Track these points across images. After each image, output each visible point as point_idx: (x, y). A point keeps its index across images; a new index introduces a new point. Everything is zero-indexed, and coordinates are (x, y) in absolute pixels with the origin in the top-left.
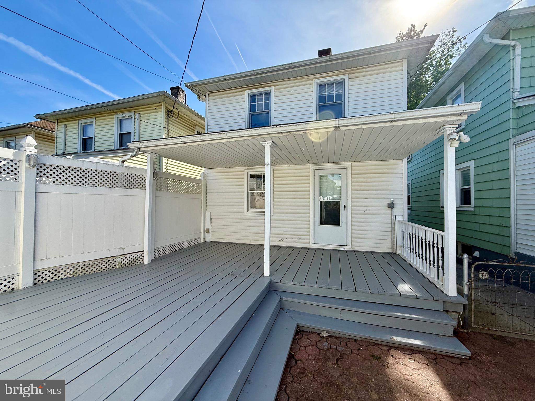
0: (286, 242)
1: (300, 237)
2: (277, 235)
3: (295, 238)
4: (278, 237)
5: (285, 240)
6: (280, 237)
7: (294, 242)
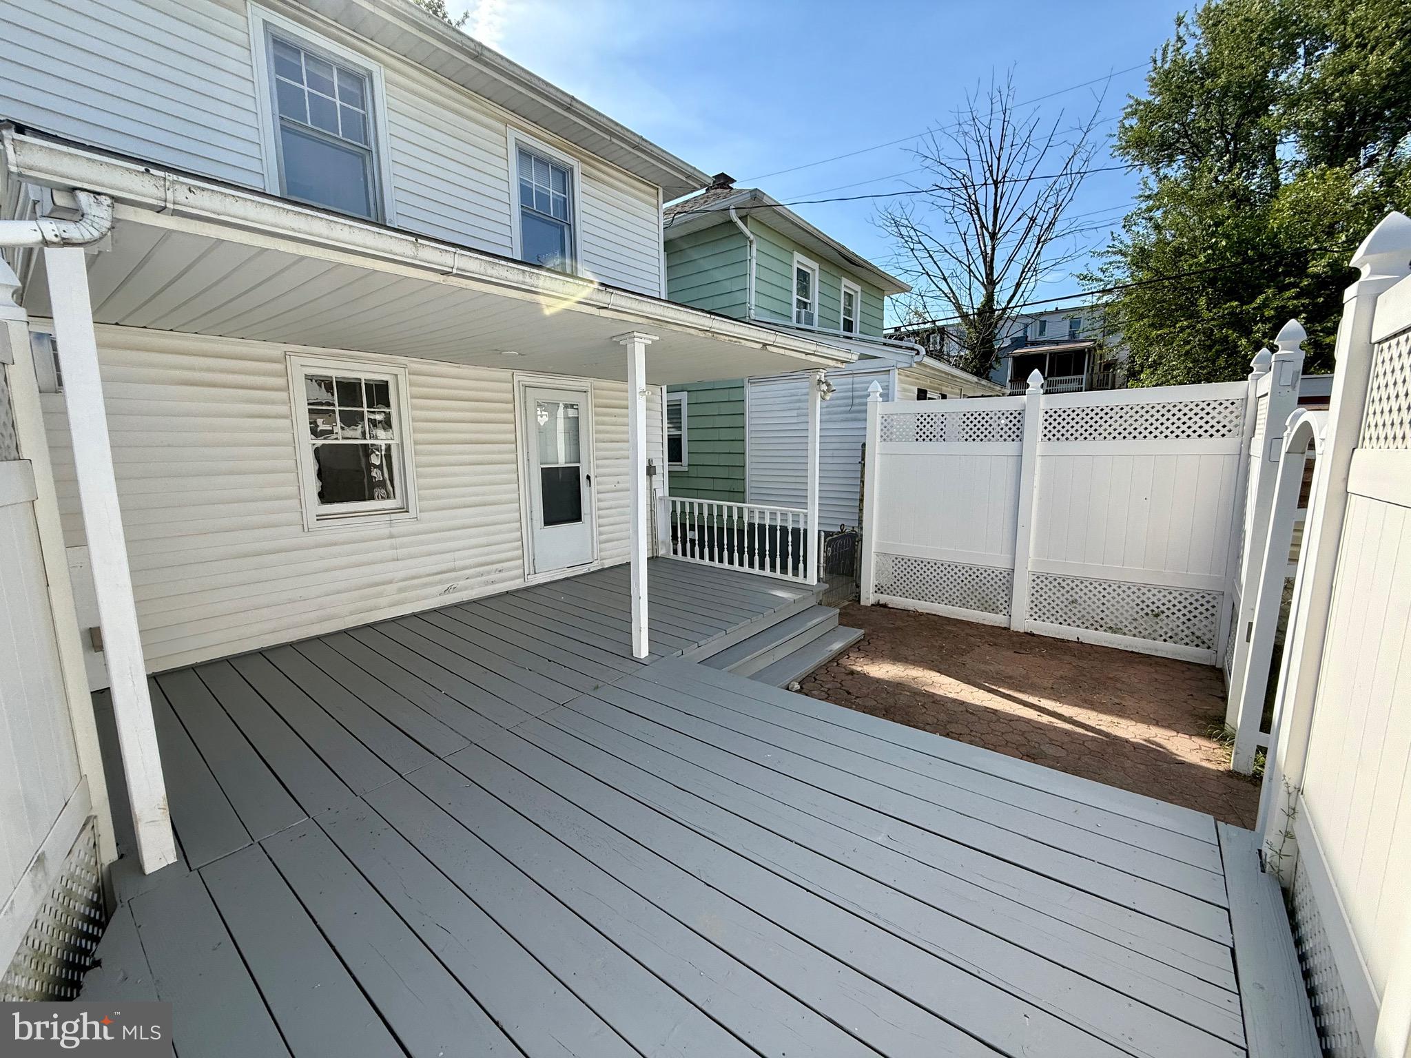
0: (466, 589)
1: (499, 566)
2: (438, 577)
3: (489, 573)
4: (440, 582)
5: (462, 583)
6: (447, 581)
7: (487, 583)
